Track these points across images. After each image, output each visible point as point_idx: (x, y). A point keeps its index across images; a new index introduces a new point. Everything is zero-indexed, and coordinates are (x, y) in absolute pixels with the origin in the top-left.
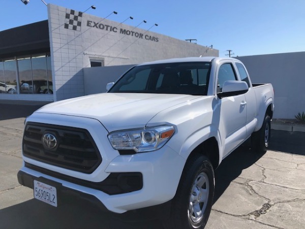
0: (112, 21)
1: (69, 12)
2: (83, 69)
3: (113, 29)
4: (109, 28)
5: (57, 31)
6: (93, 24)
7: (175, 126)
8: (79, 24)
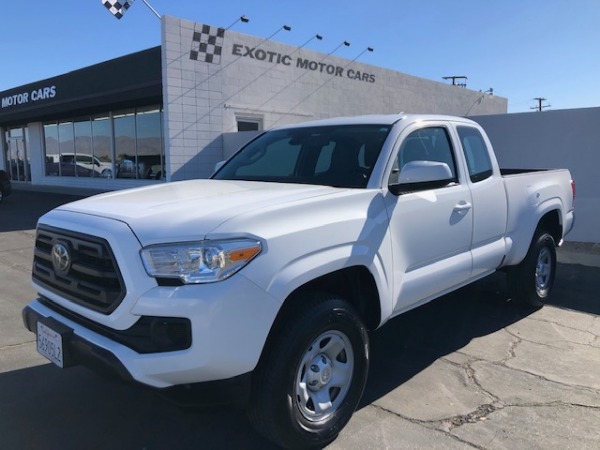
0: (281, 43)
1: (199, 29)
2: (222, 135)
3: (282, 59)
4: (275, 58)
5: (177, 64)
6: (243, 51)
7: (263, 242)
8: (218, 51)
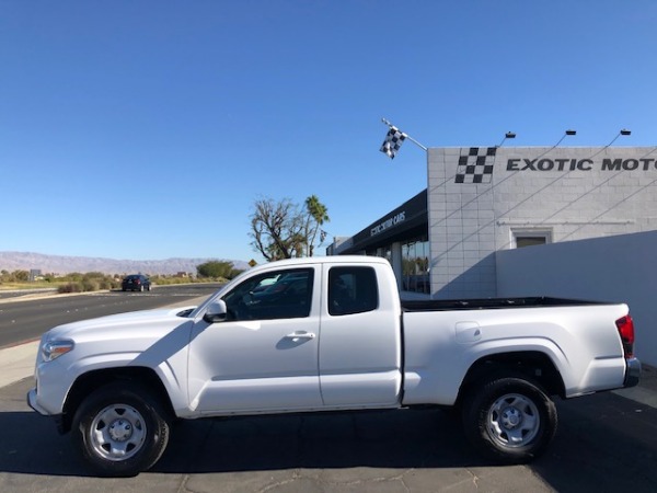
1: (466, 153)
2: (494, 253)
3: (577, 165)
4: (567, 165)
5: (442, 190)
6: (522, 164)
8: (489, 170)
